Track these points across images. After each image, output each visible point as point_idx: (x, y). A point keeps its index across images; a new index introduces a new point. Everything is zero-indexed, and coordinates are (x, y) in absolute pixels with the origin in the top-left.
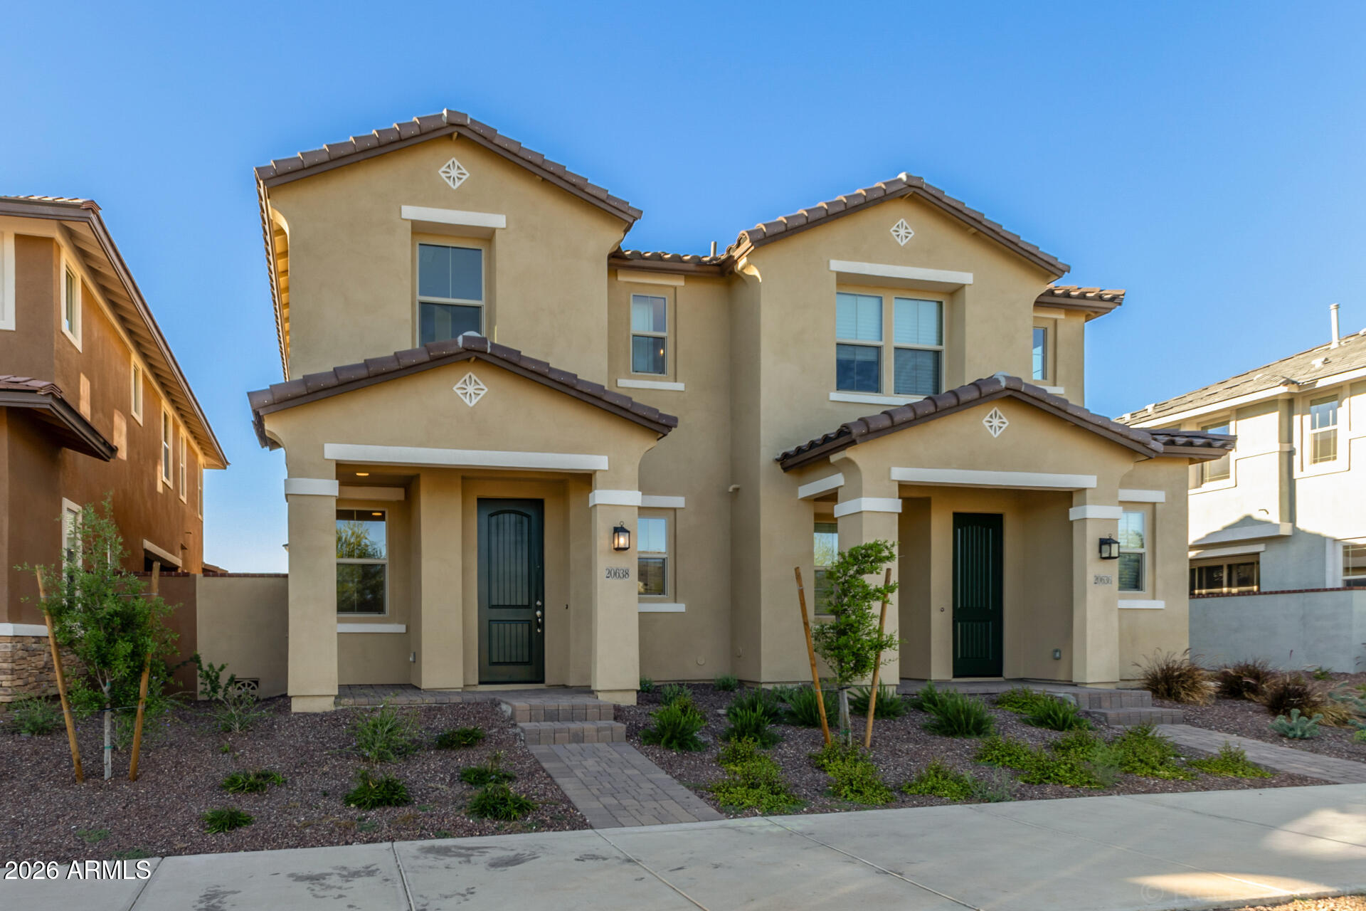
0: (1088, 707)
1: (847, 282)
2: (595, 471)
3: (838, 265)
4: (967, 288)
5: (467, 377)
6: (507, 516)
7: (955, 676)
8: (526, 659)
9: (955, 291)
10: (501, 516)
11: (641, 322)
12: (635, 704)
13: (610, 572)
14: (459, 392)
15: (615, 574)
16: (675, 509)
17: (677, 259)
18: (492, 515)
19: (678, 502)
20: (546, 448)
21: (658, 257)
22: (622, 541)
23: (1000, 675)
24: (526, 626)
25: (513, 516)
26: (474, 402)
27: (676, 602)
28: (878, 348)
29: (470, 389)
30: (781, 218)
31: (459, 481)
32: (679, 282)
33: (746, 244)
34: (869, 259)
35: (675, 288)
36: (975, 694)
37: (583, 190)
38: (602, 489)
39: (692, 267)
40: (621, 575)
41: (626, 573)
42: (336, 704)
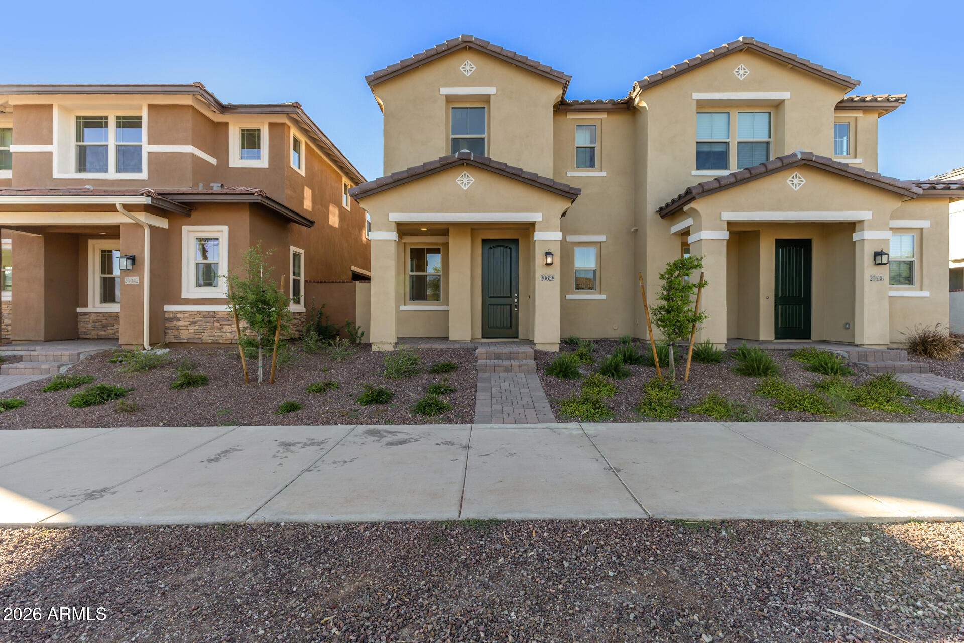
0: (857, 360)
1: (704, 106)
2: (535, 222)
3: (697, 96)
4: (786, 103)
5: (463, 174)
6: (498, 248)
7: (776, 338)
8: (509, 325)
9: (778, 105)
10: (495, 249)
11: (581, 139)
12: (558, 351)
13: (544, 277)
14: (459, 182)
15: (548, 278)
16: (600, 242)
17: (600, 102)
18: (490, 248)
19: (602, 238)
20: (508, 210)
21: (588, 102)
22: (549, 260)
23: (809, 338)
24: (509, 307)
25: (502, 248)
26: (467, 187)
27: (600, 294)
28: (727, 143)
29: (465, 180)
30: (660, 72)
31: (470, 230)
32: (604, 116)
33: (638, 89)
34: (719, 91)
35: (601, 119)
36: (782, 350)
37: (537, 69)
38: (538, 231)
39: (609, 106)
41: (553, 278)
42: (395, 347)
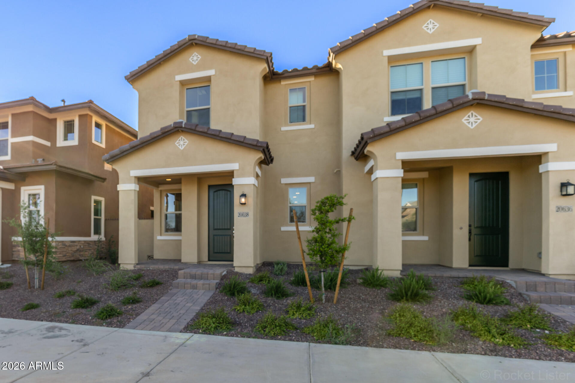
2: (233, 170)
3: (387, 53)
4: (478, 47)
5: (180, 138)
6: (221, 192)
7: (470, 266)
8: (229, 251)
9: (471, 51)
10: (219, 192)
11: (295, 100)
12: (254, 272)
13: (240, 214)
14: (177, 145)
15: (242, 215)
16: (310, 183)
17: (305, 69)
18: (215, 192)
19: (311, 179)
20: (212, 162)
21: (295, 70)
22: (243, 201)
23: (507, 266)
24: (229, 237)
25: (223, 191)
26: (183, 147)
27: (309, 226)
28: (421, 90)
29: (182, 143)
30: (350, 38)
31: (196, 179)
32: (312, 79)
33: (332, 54)
34: (409, 45)
35: (310, 82)
39: (314, 71)
40: (245, 216)
41: (247, 215)
42: (135, 267)
